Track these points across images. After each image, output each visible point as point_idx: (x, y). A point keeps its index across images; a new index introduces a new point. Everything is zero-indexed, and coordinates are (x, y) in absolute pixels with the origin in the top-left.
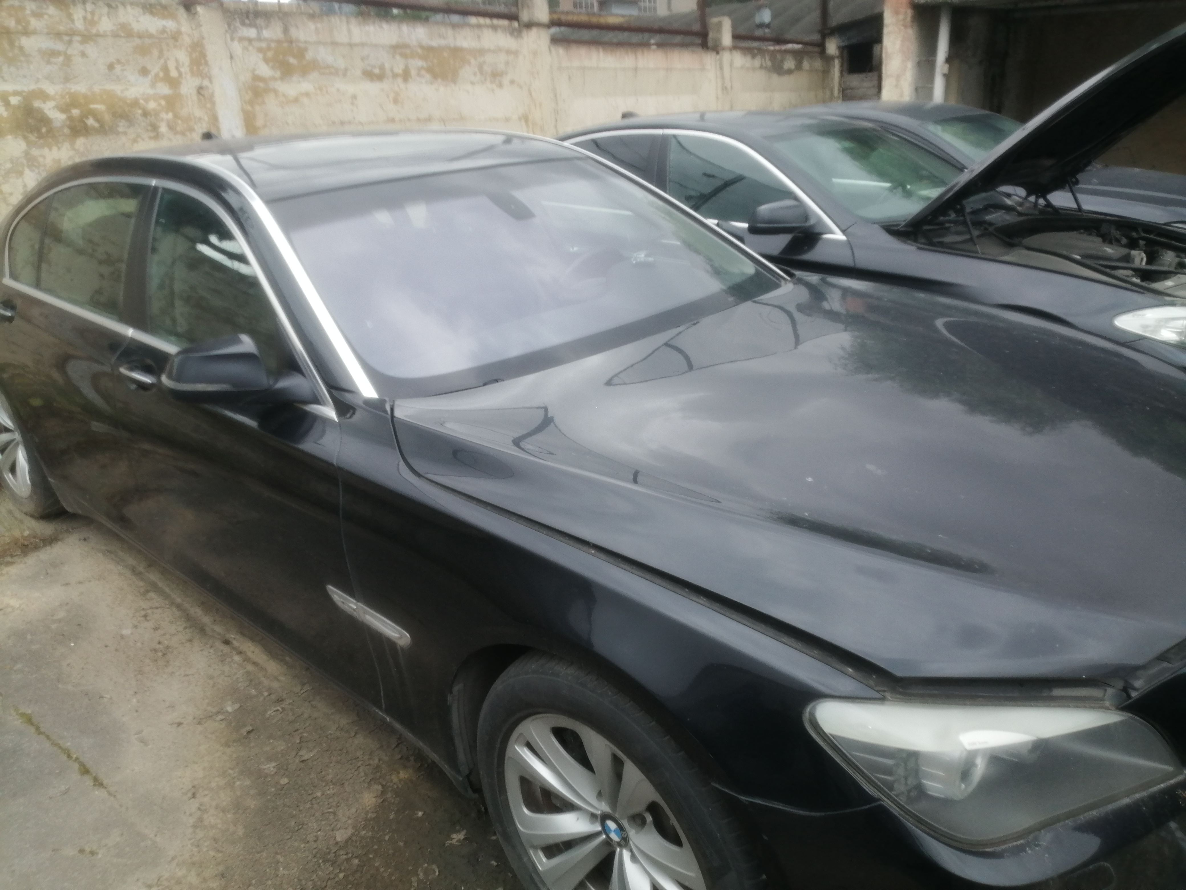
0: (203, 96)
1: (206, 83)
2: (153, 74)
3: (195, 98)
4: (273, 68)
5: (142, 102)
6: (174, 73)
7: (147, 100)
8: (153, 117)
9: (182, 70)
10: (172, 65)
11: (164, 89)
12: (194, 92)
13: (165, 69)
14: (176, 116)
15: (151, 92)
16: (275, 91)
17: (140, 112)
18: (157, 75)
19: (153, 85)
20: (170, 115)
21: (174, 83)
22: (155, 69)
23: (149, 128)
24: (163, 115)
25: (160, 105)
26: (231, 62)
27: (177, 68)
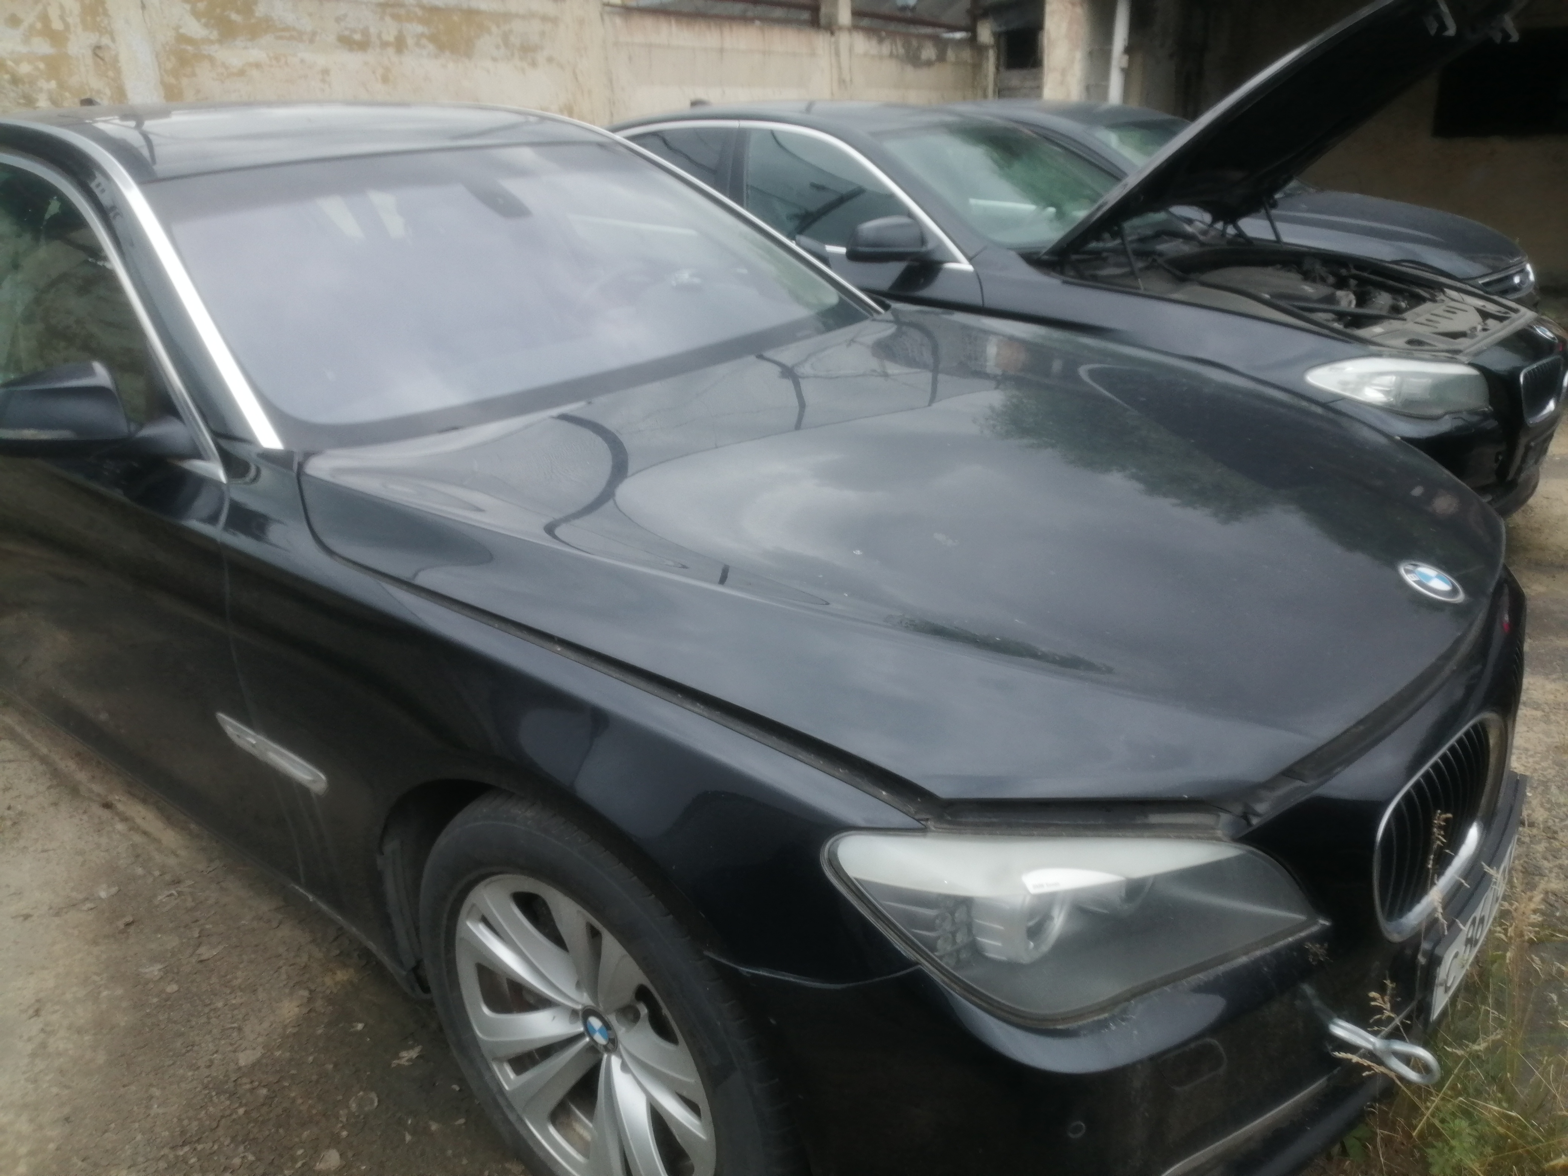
0: (102, 59)
1: (105, 41)
2: (26, 24)
3: (89, 61)
4: (206, 25)
5: (10, 63)
6: (57, 25)
7: (17, 62)
8: (27, 86)
9: (70, 20)
10: (54, 13)
11: (42, 47)
12: (89, 53)
13: (45, 18)
14: (62, 85)
15: (23, 49)
16: (211, 59)
17: (7, 77)
18: (32, 27)
19: (26, 40)
20: (53, 84)
21: (57, 38)
22: (30, 18)
23: (22, 101)
24: (43, 84)
25: (37, 68)
26: (143, 13)
27: (62, 18)
